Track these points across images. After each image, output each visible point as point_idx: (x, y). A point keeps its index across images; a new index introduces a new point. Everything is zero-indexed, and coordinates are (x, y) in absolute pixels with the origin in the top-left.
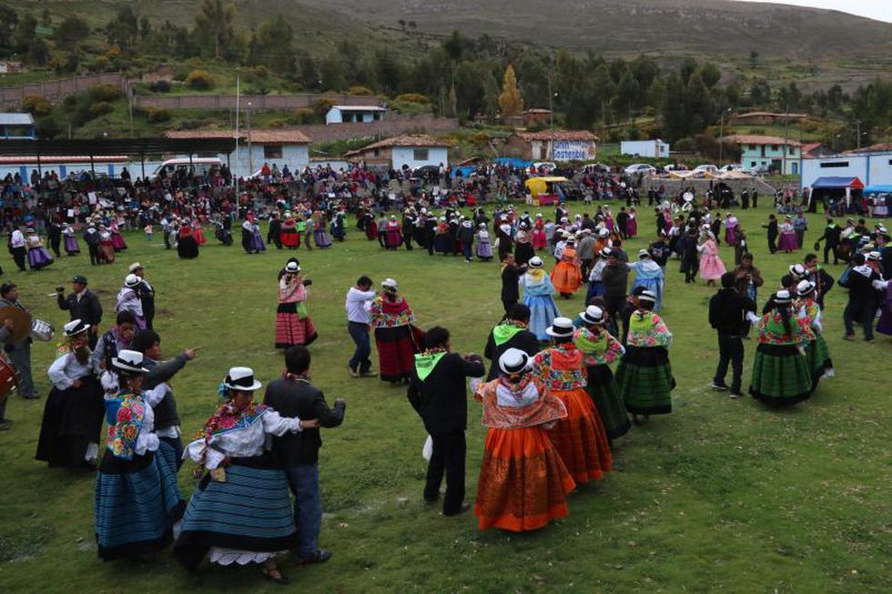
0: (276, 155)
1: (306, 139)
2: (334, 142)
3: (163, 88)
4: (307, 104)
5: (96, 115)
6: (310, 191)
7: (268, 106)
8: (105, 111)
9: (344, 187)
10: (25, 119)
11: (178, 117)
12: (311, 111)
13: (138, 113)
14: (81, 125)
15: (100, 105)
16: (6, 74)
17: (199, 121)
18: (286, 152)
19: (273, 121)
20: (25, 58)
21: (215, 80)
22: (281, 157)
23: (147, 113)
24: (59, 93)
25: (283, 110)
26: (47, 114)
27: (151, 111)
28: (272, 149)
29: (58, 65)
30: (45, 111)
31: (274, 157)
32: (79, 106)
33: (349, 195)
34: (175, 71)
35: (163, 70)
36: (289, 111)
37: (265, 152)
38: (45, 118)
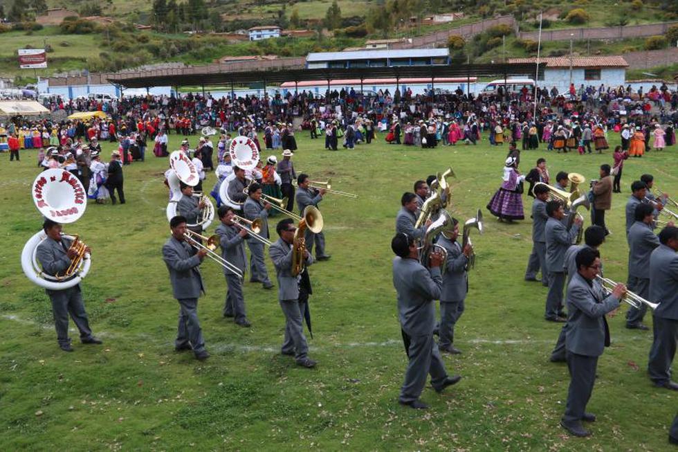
0: (596, 77)
1: (625, 63)
2: (671, 65)
3: (546, 24)
4: (661, 32)
5: (492, 47)
6: (604, 109)
7: (624, 36)
8: (498, 44)
9: (637, 105)
10: (444, 52)
11: (549, 47)
12: (664, 37)
13: (519, 45)
14: (480, 55)
15: (494, 40)
16: (452, 22)
17: (565, 50)
18: (604, 74)
19: (626, 48)
20: (474, 9)
21: (590, 15)
22: (599, 79)
23: (526, 45)
24: (471, 32)
25: (638, 38)
26: (461, 48)
27: (528, 42)
28: (592, 72)
29: (484, 12)
30: (460, 46)
31: (593, 79)
32: (482, 41)
33: (641, 112)
34: (561, 11)
35: (552, 10)
36: (643, 39)
37: (586, 74)
38: (458, 52)
